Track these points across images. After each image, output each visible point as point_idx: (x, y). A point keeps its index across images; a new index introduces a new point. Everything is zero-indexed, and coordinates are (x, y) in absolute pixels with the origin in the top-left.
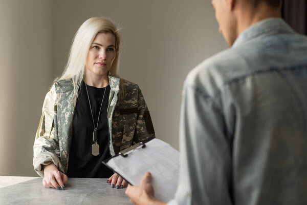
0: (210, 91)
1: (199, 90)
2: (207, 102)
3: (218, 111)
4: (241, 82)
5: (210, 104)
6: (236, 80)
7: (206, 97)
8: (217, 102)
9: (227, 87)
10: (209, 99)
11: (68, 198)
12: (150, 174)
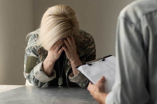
0: (133, 20)
1: (127, 20)
2: (132, 27)
3: (138, 32)
4: (154, 14)
5: (133, 28)
6: (151, 13)
7: (131, 23)
8: (138, 26)
9: (145, 17)
10: (133, 25)
11: (44, 99)
12: (104, 77)
